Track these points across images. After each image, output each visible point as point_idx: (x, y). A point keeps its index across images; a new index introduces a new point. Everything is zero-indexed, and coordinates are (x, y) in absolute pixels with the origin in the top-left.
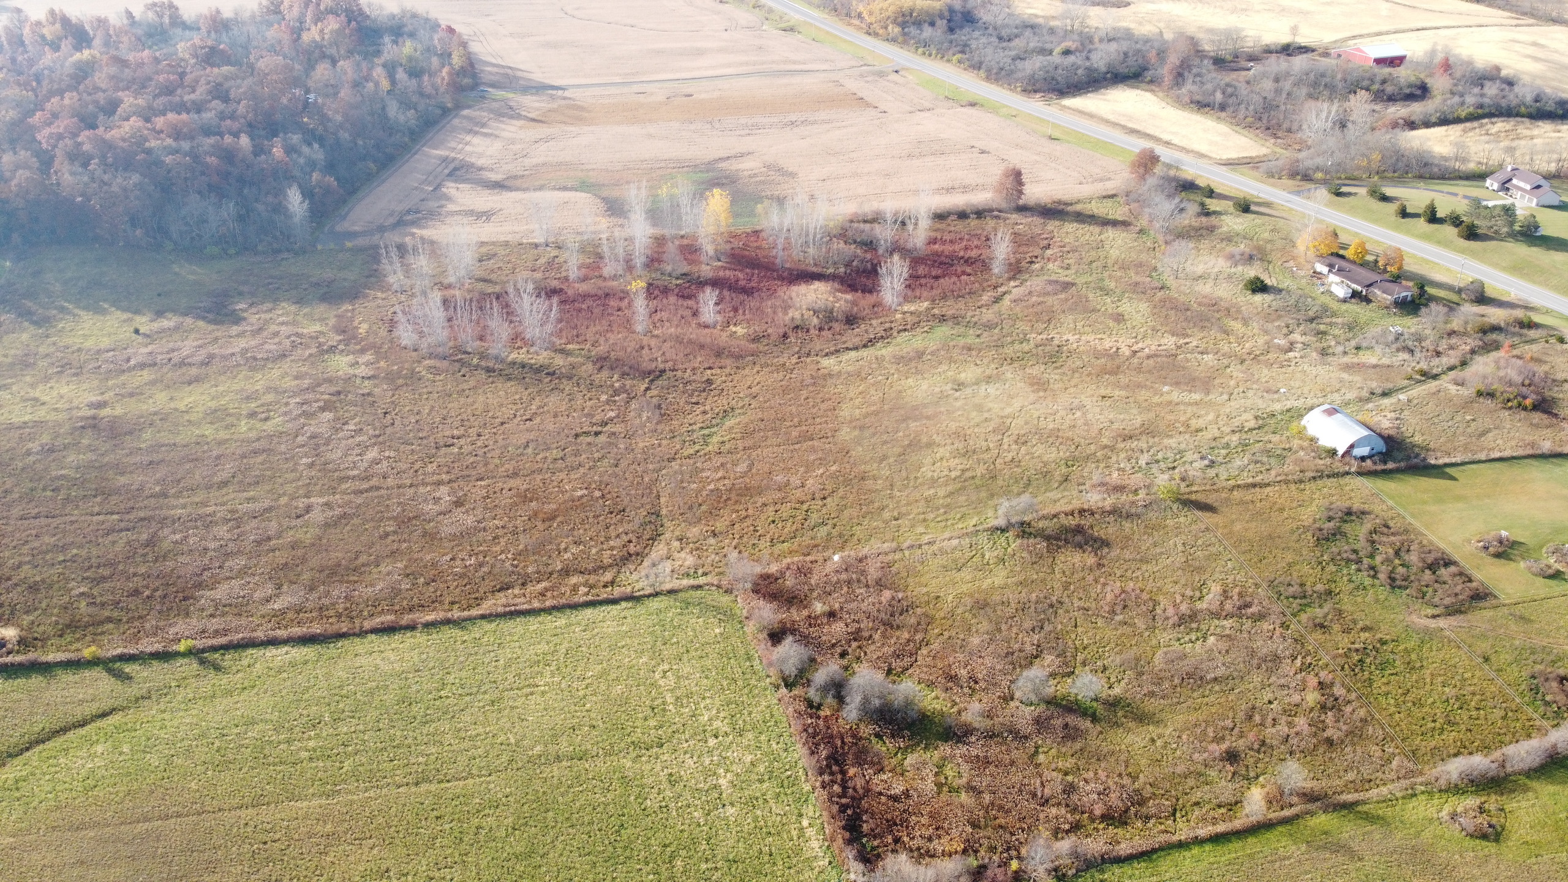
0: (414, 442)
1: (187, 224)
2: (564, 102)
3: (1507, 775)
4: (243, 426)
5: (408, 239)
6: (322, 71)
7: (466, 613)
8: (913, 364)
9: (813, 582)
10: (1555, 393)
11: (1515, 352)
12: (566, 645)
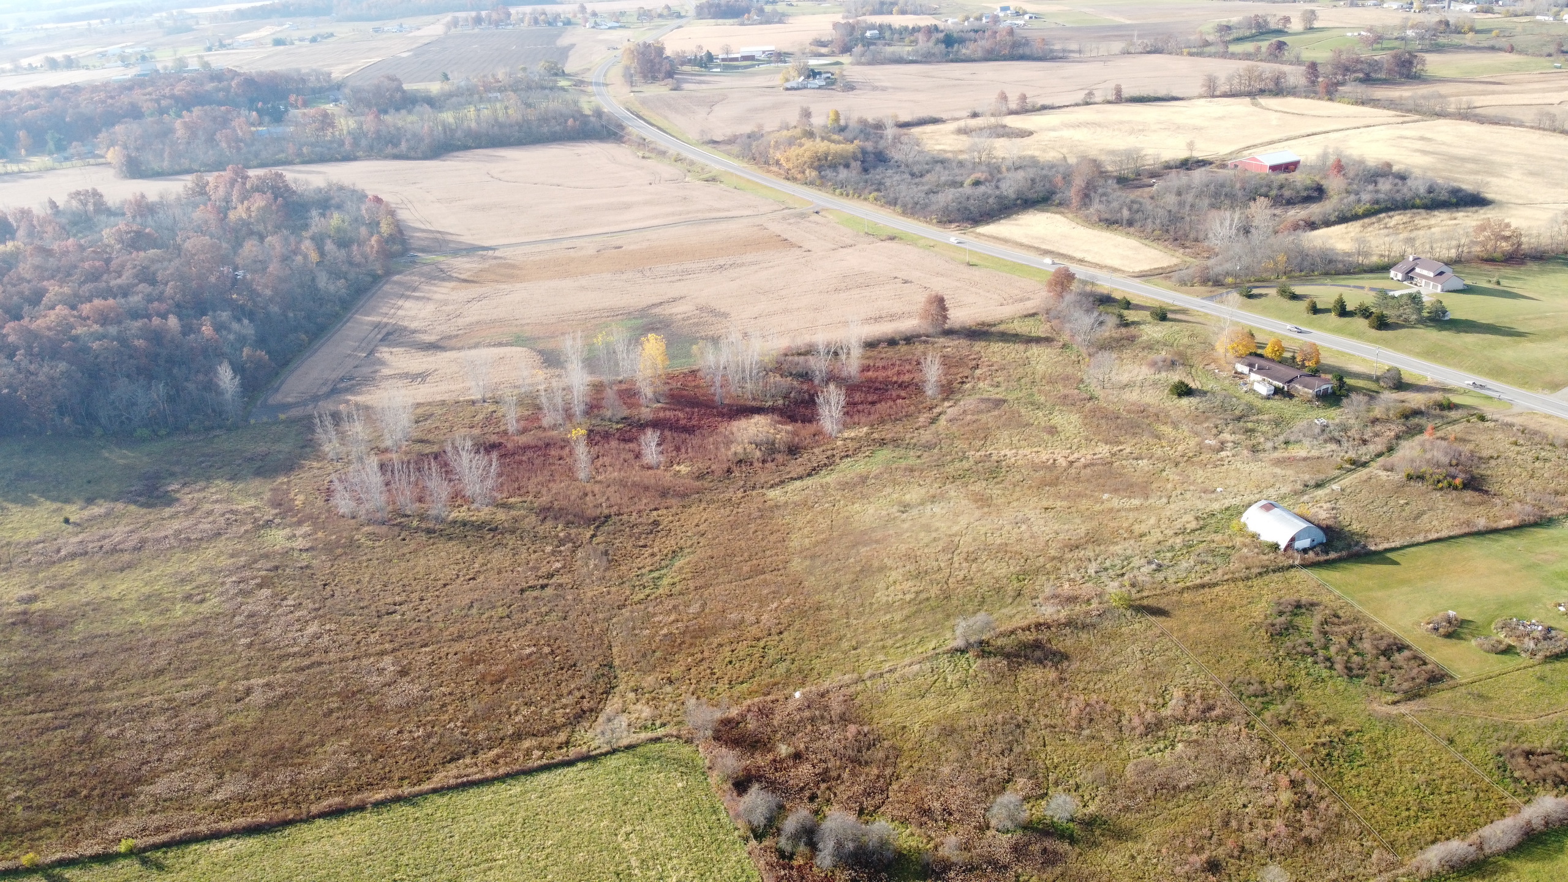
0: (356, 612)
1: (115, 408)
2: (494, 262)
3: (1487, 857)
4: (178, 610)
5: (342, 407)
6: (250, 248)
7: (417, 788)
8: (858, 489)
9: (775, 723)
10: (1483, 470)
11: (1439, 434)
12: (522, 814)
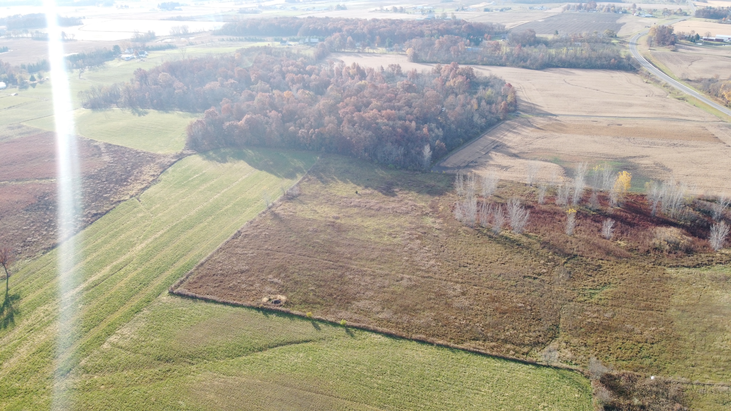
0: (451, 261)
1: (384, 154)
2: (555, 122)
4: (386, 238)
5: (469, 174)
6: (451, 98)
7: (456, 345)
8: (722, 283)
9: (636, 387)
12: (498, 376)
